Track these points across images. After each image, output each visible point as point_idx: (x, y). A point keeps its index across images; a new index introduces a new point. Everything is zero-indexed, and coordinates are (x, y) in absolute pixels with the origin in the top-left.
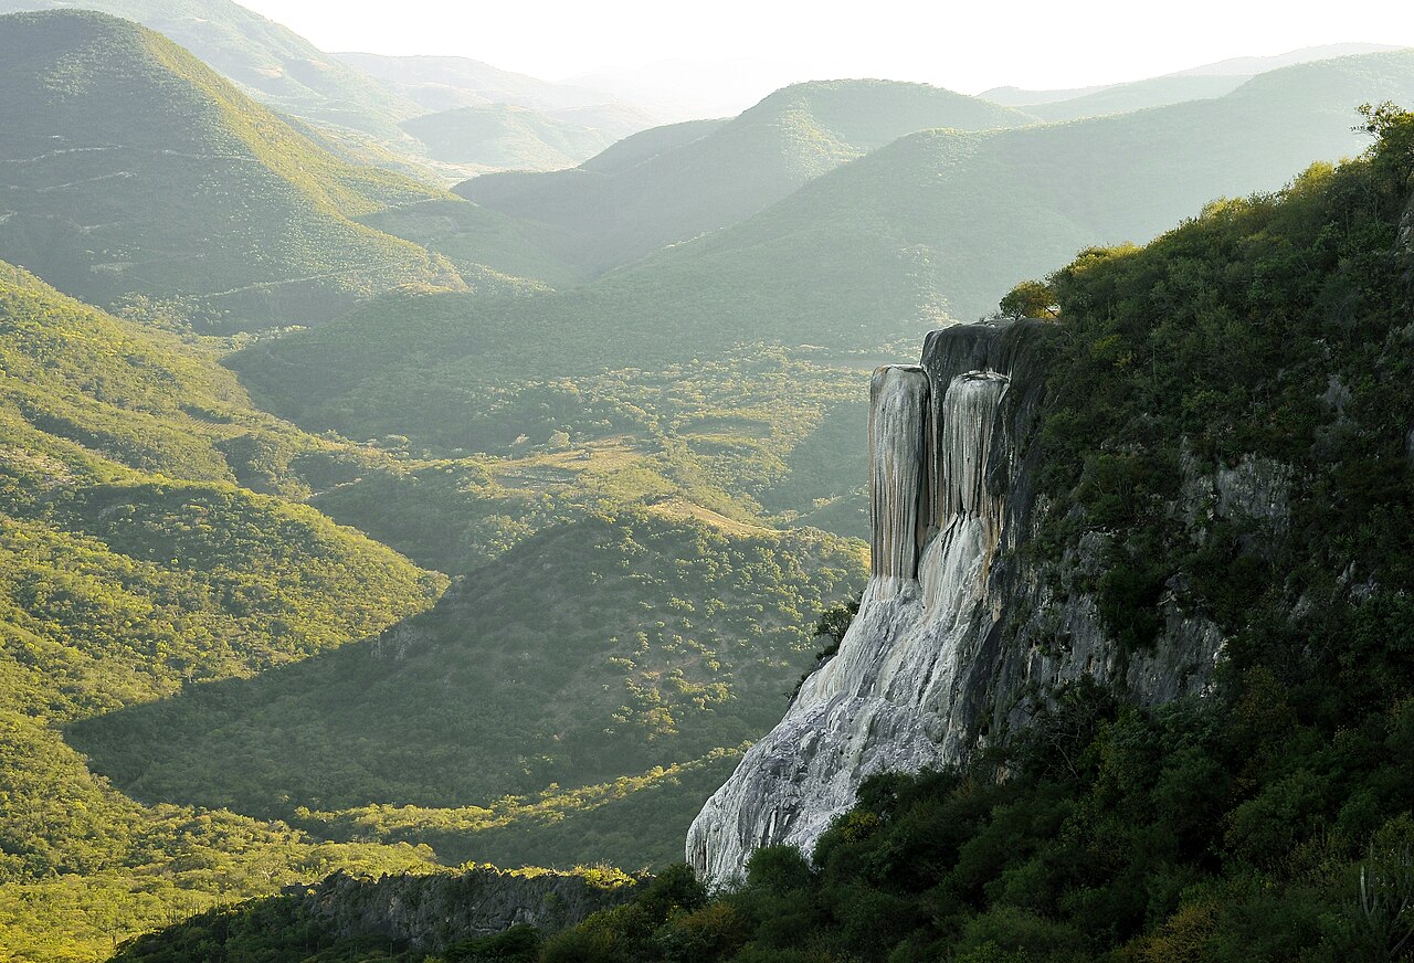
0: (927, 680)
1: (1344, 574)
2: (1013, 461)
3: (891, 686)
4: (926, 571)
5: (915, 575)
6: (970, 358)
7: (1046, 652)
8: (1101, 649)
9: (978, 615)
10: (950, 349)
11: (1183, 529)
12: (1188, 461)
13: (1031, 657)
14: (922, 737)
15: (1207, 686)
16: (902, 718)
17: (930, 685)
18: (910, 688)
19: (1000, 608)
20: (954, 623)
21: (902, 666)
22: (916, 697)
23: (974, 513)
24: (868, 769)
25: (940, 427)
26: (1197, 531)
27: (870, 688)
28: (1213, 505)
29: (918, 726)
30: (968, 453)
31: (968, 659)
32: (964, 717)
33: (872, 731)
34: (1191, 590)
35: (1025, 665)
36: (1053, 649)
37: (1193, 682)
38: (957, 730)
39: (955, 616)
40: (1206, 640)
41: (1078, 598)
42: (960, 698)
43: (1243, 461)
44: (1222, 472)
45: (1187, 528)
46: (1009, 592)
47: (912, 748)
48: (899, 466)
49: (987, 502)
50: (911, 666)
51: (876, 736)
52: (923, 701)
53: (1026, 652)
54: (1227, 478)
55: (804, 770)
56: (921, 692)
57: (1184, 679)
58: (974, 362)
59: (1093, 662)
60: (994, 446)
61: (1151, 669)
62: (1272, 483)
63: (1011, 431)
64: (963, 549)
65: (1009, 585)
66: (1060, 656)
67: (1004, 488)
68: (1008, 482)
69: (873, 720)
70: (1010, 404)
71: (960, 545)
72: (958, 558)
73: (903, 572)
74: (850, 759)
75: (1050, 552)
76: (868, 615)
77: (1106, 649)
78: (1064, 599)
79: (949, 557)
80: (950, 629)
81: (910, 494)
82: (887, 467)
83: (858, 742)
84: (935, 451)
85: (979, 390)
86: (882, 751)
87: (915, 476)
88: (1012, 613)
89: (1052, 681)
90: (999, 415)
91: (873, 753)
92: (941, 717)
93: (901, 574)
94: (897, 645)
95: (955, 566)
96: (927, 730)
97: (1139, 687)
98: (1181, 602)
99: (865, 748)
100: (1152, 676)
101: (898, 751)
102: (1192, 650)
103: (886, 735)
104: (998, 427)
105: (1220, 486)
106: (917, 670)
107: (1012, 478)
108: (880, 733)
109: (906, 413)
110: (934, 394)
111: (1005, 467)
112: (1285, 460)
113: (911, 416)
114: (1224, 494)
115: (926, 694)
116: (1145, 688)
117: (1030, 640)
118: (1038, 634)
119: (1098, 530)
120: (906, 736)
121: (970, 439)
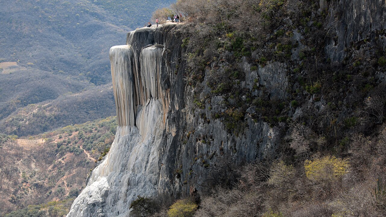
0: (147, 162)
1: (311, 99)
2: (171, 76)
3: (133, 166)
4: (140, 122)
5: (135, 125)
6: (148, 40)
7: (205, 142)
8: (226, 138)
9: (165, 135)
10: (139, 38)
11: (249, 91)
12: (247, 66)
13: (198, 145)
14: (149, 183)
15: (267, 145)
16: (140, 177)
17: (149, 164)
18: (141, 167)
19: (175, 130)
20: (154, 140)
21: (137, 159)
22: (144, 169)
23: (156, 98)
24: (130, 198)
25: (139, 67)
26: (254, 91)
27: (125, 169)
28: (259, 81)
29: (147, 179)
30: (152, 75)
31: (164, 151)
32: (167, 173)
33: (129, 184)
34: (256, 112)
35: (195, 148)
36: (207, 141)
37: (262, 145)
38: (164, 178)
39: (154, 137)
40: (264, 129)
41: (214, 121)
42: (164, 166)
43: (267, 64)
44: (260, 69)
45: (250, 90)
46: (178, 124)
47: (146, 188)
48: (126, 84)
49: (162, 93)
50: (140, 158)
51: (131, 186)
52: (147, 170)
53: (195, 144)
54: (262, 71)
55: (104, 202)
56: (146, 167)
57: (258, 145)
58: (149, 41)
59: (223, 143)
60: (163, 72)
61: (245, 143)
62: (279, 71)
63: (170, 65)
64: (154, 112)
65: (178, 122)
66: (210, 143)
67: (169, 86)
68: (170, 84)
69: (129, 180)
70: (168, 55)
71: (153, 110)
72: (153, 115)
73: (131, 124)
74: (122, 195)
75: (200, 106)
76: (120, 141)
77: (227, 138)
78: (209, 122)
79: (149, 116)
80: (153, 142)
81: (130, 94)
82: (121, 85)
83: (124, 189)
84: (138, 76)
85: (154, 51)
86: (134, 191)
87: (131, 87)
88: (181, 132)
89: (208, 152)
90: (163, 60)
91: (131, 192)
92: (155, 175)
93: (130, 124)
94: (133, 151)
95: (152, 118)
96: (150, 181)
97: (241, 150)
98: (253, 117)
99: (127, 191)
100: (246, 145)
101: (140, 190)
102: (259, 134)
103: (135, 185)
104: (163, 64)
105: (260, 74)
106: (143, 160)
107: (172, 82)
108: (132, 184)
109: (126, 63)
110: (135, 55)
111: (168, 79)
112: (283, 62)
113: (128, 65)
114: (262, 77)
115: (148, 168)
116: (243, 150)
117: (197, 139)
118: (200, 136)
119: (218, 95)
120: (143, 184)
121: (152, 70)
